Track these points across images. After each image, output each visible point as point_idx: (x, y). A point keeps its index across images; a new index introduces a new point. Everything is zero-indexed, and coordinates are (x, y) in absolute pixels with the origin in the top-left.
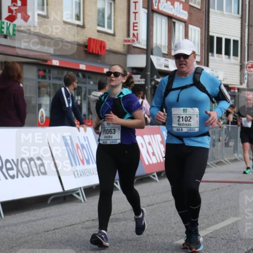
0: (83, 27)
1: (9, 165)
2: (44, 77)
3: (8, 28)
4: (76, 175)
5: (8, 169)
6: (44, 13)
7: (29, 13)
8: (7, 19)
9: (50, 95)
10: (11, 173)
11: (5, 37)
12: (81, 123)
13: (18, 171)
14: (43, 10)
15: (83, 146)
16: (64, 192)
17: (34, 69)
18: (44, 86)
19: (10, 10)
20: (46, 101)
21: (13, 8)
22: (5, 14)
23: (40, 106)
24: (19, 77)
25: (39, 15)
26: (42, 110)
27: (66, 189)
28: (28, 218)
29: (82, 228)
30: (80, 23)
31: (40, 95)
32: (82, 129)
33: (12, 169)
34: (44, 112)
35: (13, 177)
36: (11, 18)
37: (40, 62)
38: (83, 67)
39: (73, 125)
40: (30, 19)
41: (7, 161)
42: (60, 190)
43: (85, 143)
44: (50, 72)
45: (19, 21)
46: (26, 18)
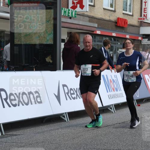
0: (115, 11)
1: (72, 92)
3: (72, 13)
4: (110, 97)
5: (71, 94)
6: (92, 4)
7: (84, 4)
10: (73, 96)
11: (70, 18)
12: (113, 68)
13: (77, 95)
14: (92, 2)
16: (103, 107)
19: (73, 3)
21: (75, 2)
22: (71, 5)
25: (90, 5)
27: (104, 105)
29: (114, 128)
30: (113, 9)
33: (74, 94)
35: (74, 98)
36: (74, 7)
38: (114, 35)
40: (84, 8)
41: (71, 89)
42: (101, 106)
43: (115, 79)
44: (95, 38)
45: (78, 9)
46: (82, 7)
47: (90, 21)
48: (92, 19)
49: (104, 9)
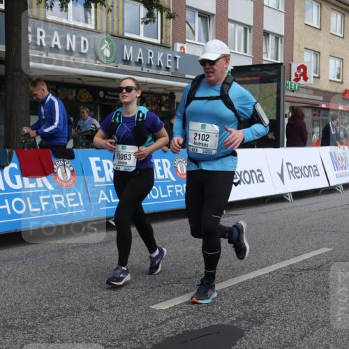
0: (342, 83)
1: (296, 170)
2: (315, 115)
3: (295, 86)
4: (338, 176)
5: (296, 173)
6: (317, 75)
7: (308, 75)
8: (295, 80)
9: (319, 126)
10: (298, 175)
11: (293, 91)
12: (342, 144)
13: (302, 173)
14: (316, 73)
15: (342, 158)
16: (330, 187)
17: (311, 110)
18: (316, 121)
19: (296, 75)
20: (317, 130)
21: (298, 74)
22: (293, 77)
23: (313, 133)
24: (303, 116)
25: (314, 77)
26: (315, 135)
27: (331, 185)
28: (308, 202)
29: (342, 209)
30: (340, 80)
31: (313, 126)
32: (341, 147)
33: (298, 172)
34: (315, 137)
35: (299, 177)
36: (297, 80)
37: (314, 106)
38: (341, 108)
39: (336, 145)
40: (308, 80)
41: (296, 168)
42: (328, 186)
43: (343, 156)
44: (319, 112)
45: (302, 81)
46: (305, 79)
47: (314, 94)
48: (317, 91)
49: (330, 80)
